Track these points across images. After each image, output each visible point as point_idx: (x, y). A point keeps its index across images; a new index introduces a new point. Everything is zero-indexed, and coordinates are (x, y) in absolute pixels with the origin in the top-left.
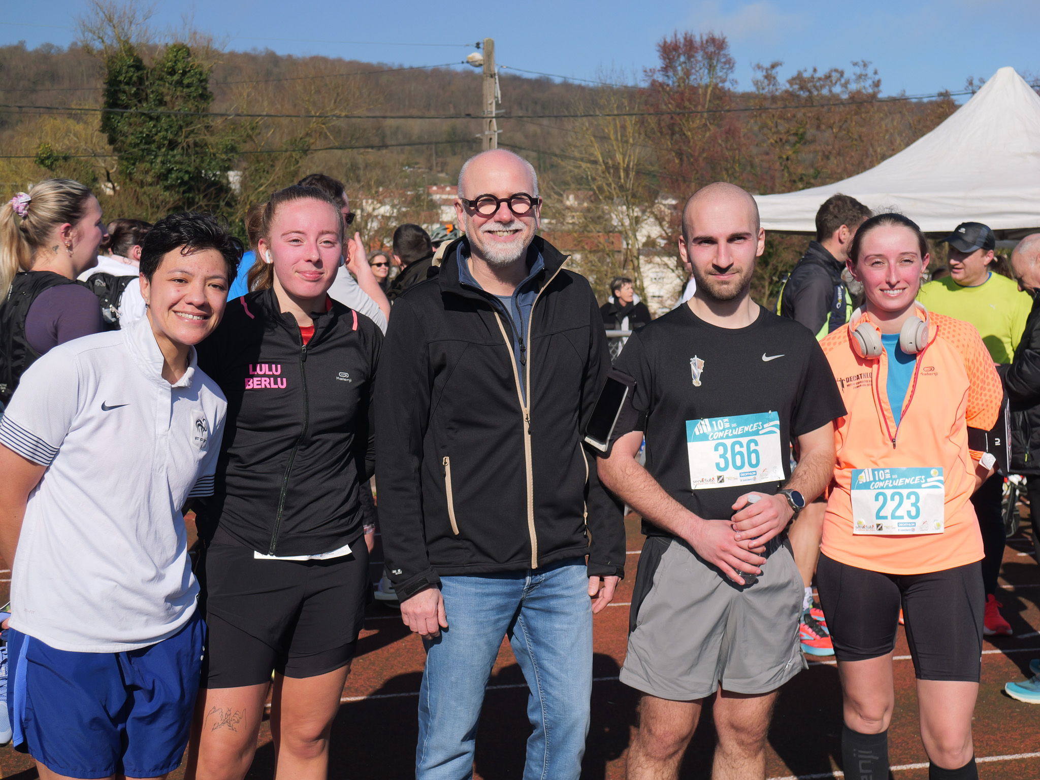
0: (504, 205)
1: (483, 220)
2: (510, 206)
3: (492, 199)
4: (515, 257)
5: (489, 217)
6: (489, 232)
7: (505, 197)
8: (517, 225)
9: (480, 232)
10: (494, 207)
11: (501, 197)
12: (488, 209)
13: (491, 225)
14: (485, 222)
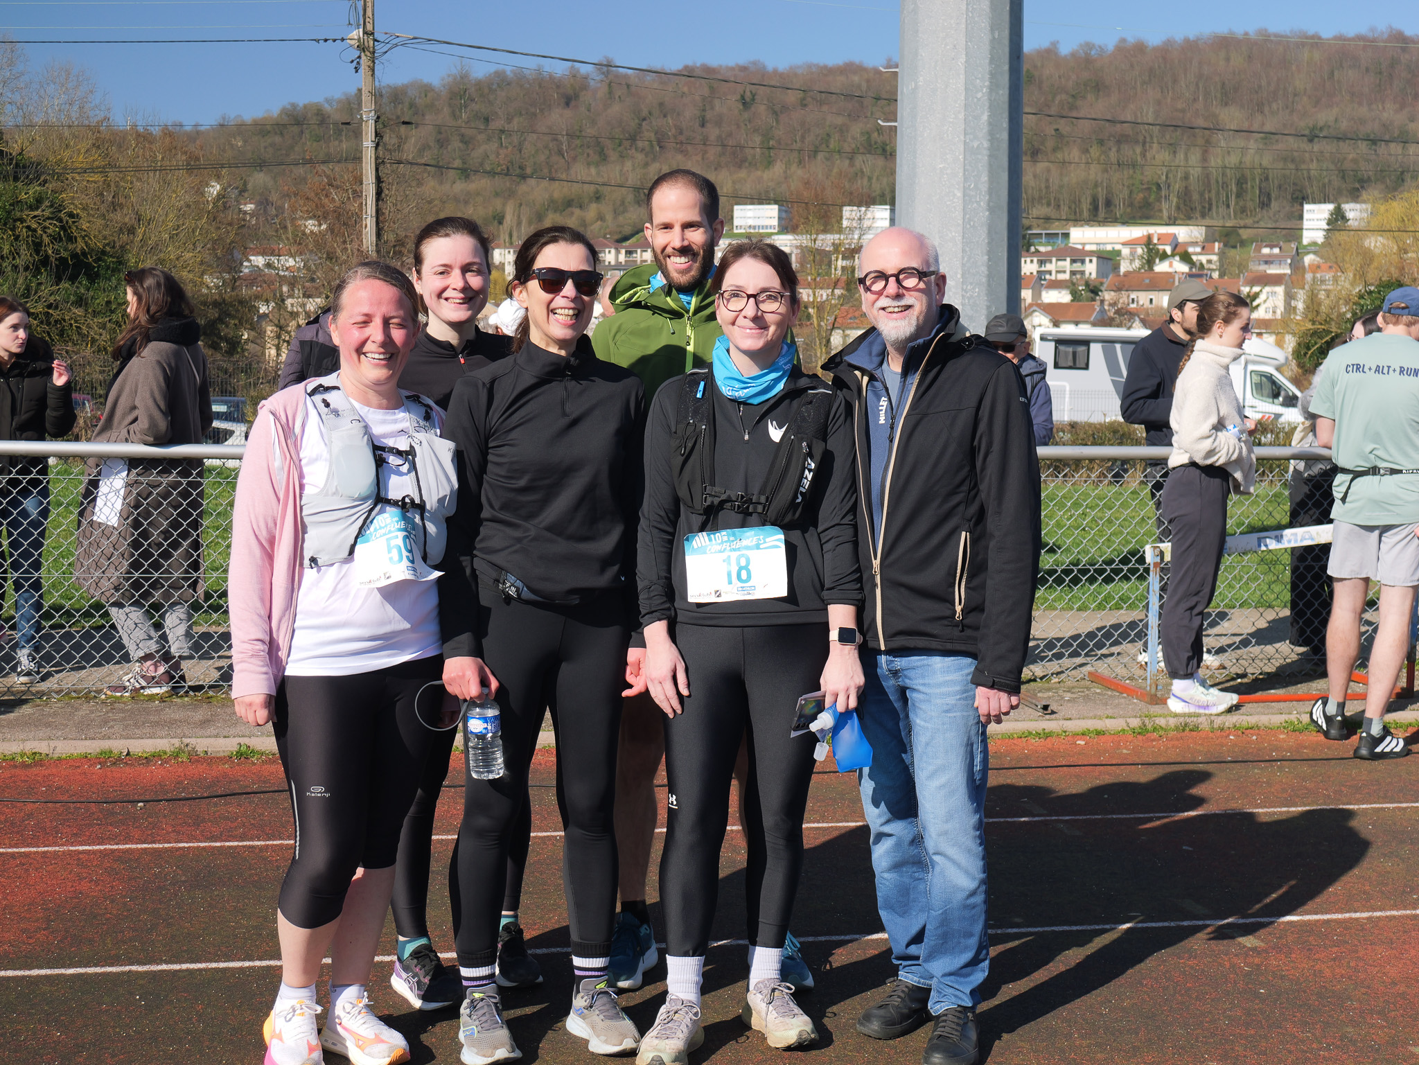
0: (892, 280)
1: (874, 297)
2: (898, 281)
3: (882, 275)
4: (908, 334)
5: (880, 293)
6: (883, 309)
7: (895, 272)
8: (908, 300)
9: (875, 311)
10: (884, 282)
11: (890, 273)
12: (878, 286)
13: (884, 302)
14: (878, 299)
